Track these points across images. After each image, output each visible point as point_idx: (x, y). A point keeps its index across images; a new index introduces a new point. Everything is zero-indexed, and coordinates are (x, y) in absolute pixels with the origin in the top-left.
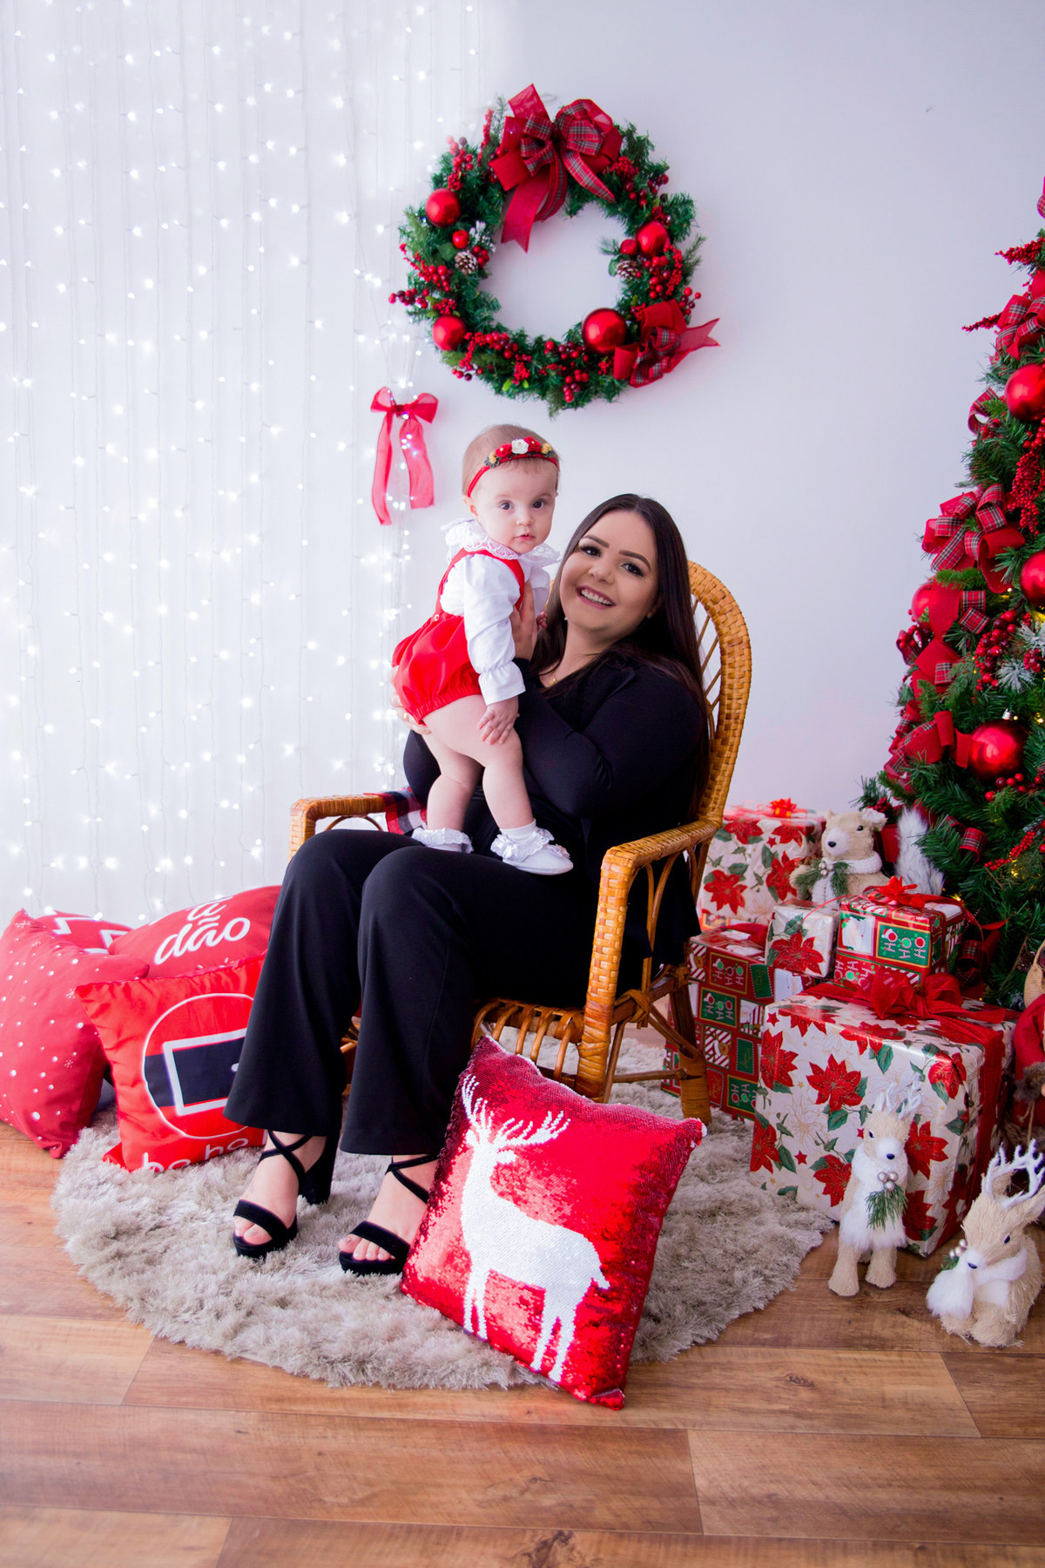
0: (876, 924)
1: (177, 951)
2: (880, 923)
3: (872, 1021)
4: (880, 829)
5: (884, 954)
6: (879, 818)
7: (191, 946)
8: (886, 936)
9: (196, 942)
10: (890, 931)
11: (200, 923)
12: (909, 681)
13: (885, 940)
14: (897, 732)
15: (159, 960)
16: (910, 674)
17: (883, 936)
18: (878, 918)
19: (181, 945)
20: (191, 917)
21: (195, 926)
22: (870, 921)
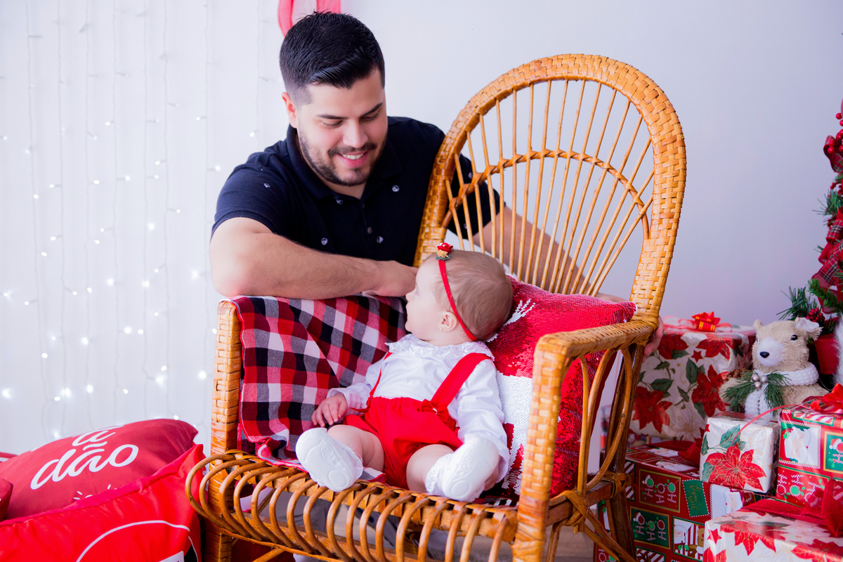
0: (822, 434)
1: (56, 477)
2: (827, 433)
3: (825, 538)
4: (815, 339)
5: (833, 466)
6: (813, 327)
7: (71, 471)
8: (835, 447)
9: (77, 468)
10: (839, 441)
11: (84, 449)
12: (837, 189)
13: (834, 451)
14: (828, 239)
15: (35, 485)
16: (839, 181)
17: (831, 447)
18: (824, 426)
19: (62, 470)
20: (75, 443)
21: (80, 450)
22: (815, 431)
